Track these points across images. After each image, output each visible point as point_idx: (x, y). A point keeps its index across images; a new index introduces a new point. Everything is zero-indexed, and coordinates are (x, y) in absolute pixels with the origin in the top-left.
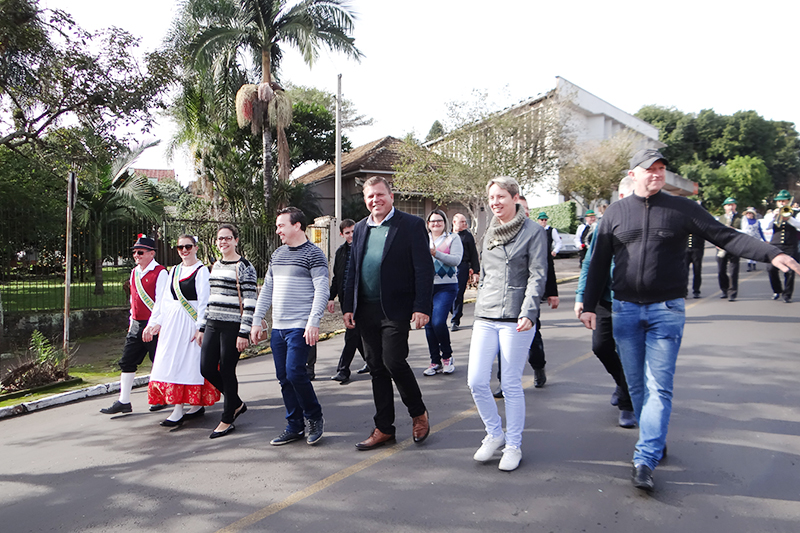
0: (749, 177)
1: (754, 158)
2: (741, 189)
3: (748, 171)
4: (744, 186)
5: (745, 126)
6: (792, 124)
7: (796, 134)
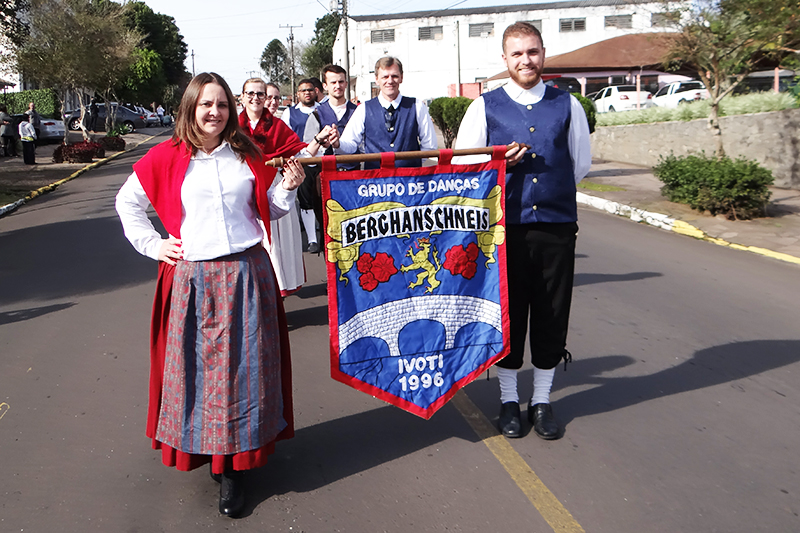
0: (149, 69)
1: (152, 52)
2: (142, 81)
3: (148, 63)
4: (144, 78)
5: (140, 18)
6: (173, 19)
7: (177, 29)
